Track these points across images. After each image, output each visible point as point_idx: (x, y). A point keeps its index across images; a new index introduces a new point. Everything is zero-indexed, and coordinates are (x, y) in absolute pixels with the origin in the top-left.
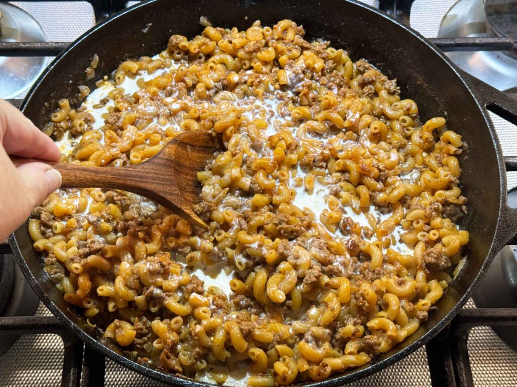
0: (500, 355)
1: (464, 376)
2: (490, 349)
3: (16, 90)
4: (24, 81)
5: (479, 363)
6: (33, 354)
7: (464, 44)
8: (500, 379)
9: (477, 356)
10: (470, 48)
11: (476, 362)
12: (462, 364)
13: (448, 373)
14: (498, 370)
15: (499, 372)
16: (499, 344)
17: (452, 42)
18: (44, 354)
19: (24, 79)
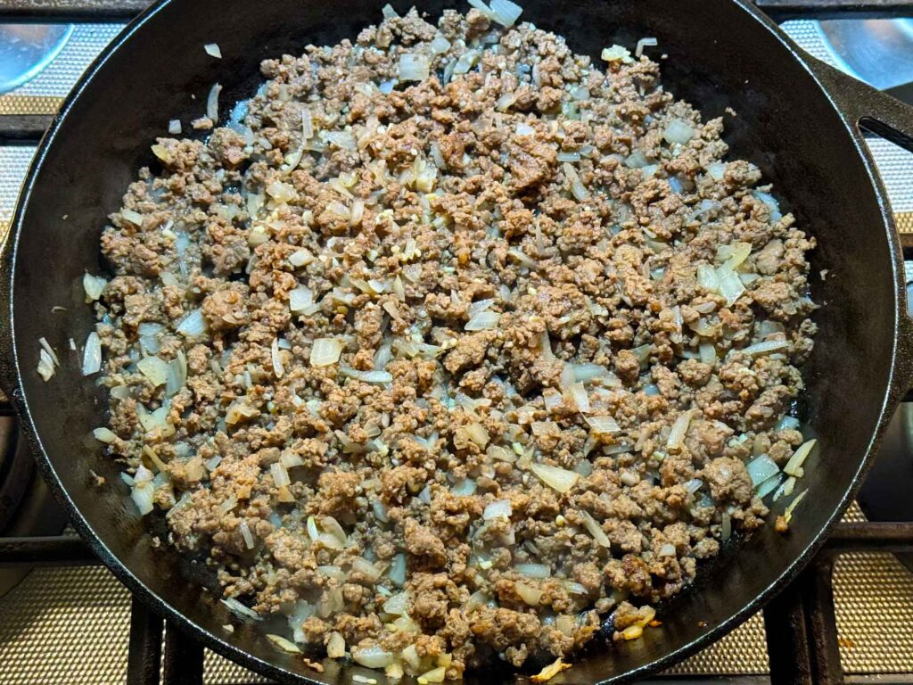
0: (889, 580)
1: (823, 637)
2: (873, 571)
4: (39, 51)
5: (851, 596)
7: (854, 6)
8: (886, 624)
9: (850, 583)
10: (863, 14)
11: (847, 593)
12: (820, 616)
13: (797, 633)
14: (884, 608)
15: (884, 611)
16: (889, 561)
18: (95, 578)
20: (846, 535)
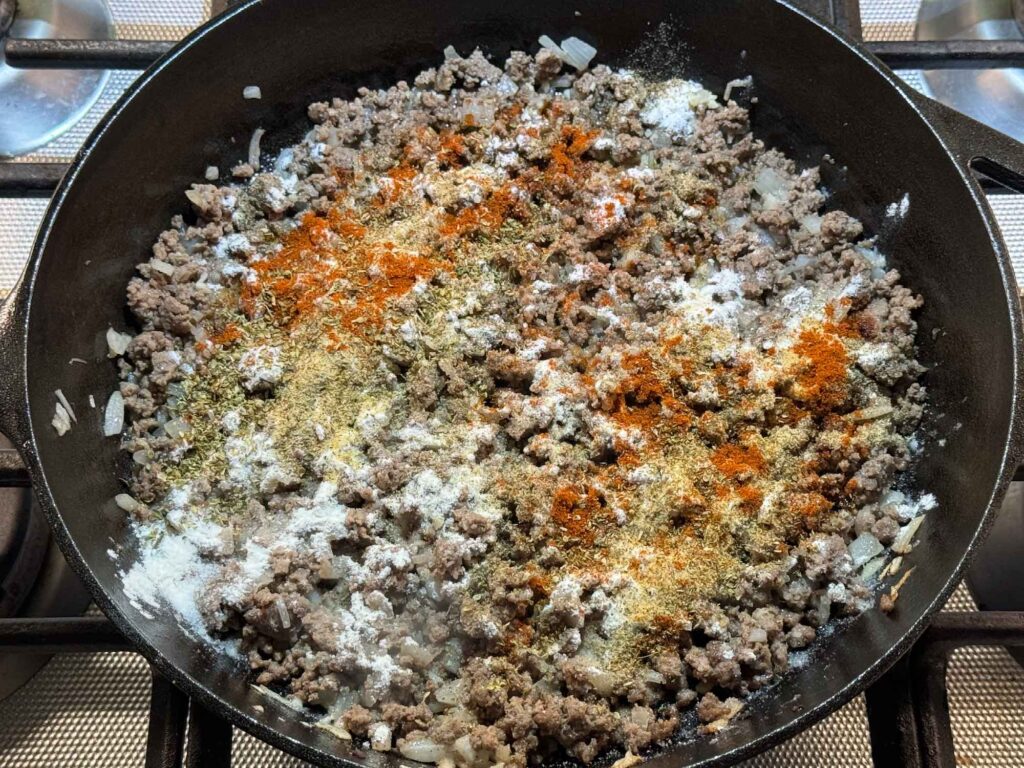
0: (1013, 691)
1: (937, 744)
2: (994, 680)
3: (50, 127)
4: (66, 108)
5: (970, 708)
6: (90, 679)
7: (965, 54)
8: (1010, 739)
9: (968, 694)
10: (976, 62)
11: (965, 705)
12: (933, 719)
13: (906, 739)
14: (1008, 721)
15: (1008, 725)
16: (1012, 670)
17: (942, 51)
19: (66, 104)
20: (961, 625)
